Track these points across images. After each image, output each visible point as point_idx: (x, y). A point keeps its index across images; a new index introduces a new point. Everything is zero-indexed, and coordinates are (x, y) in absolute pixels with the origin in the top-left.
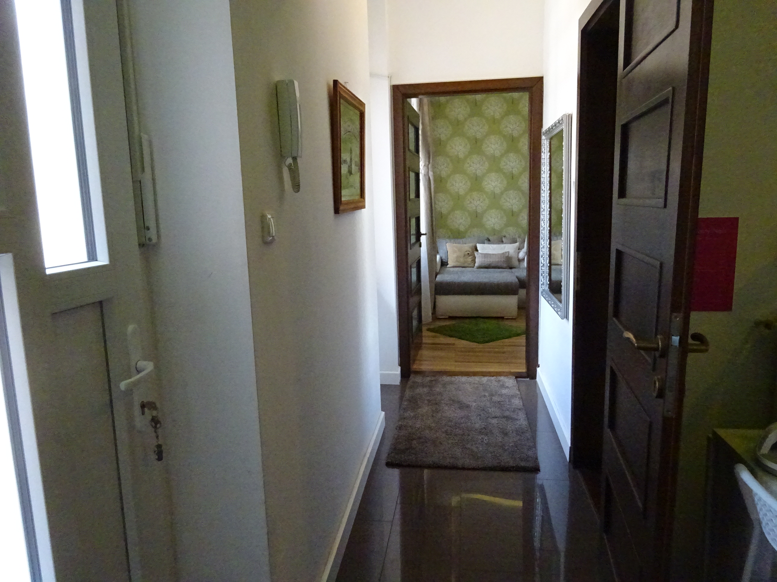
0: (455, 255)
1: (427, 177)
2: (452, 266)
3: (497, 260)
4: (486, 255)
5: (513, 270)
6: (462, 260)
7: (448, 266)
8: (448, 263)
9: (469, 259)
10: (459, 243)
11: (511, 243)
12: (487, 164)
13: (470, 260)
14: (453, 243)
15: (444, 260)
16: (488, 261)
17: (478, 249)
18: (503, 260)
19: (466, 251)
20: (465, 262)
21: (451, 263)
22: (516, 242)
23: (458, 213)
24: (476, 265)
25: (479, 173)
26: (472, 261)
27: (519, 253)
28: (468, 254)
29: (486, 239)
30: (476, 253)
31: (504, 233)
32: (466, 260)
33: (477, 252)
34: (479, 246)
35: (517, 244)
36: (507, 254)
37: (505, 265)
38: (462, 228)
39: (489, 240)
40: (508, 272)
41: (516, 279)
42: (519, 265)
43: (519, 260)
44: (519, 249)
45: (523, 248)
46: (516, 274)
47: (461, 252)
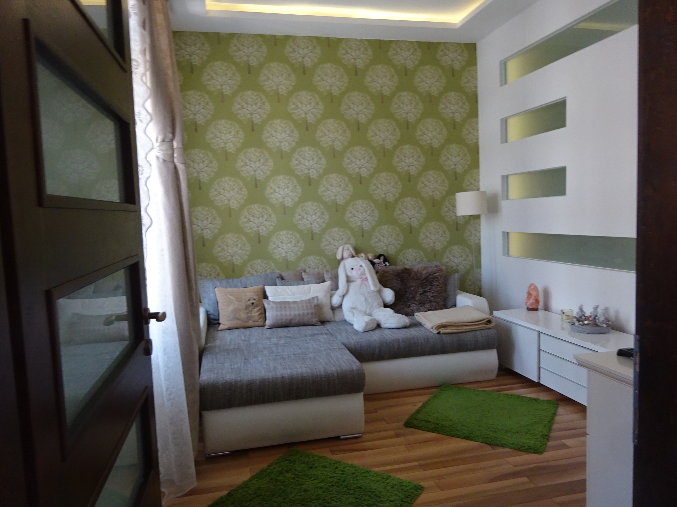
0: (231, 308)
1: (171, 166)
2: (227, 327)
3: (301, 312)
4: (283, 305)
5: (329, 326)
6: (243, 315)
7: (221, 327)
8: (221, 321)
9: (255, 313)
10: (235, 286)
11: (316, 283)
12: (271, 163)
13: (257, 314)
14: (226, 288)
15: (212, 316)
16: (287, 315)
17: (268, 294)
18: (310, 311)
19: (249, 300)
20: (249, 318)
21: (224, 322)
22: (324, 281)
23: (230, 238)
24: (268, 322)
25: (260, 176)
26: (261, 316)
27: (331, 296)
28: (253, 303)
29: (278, 277)
30: (265, 302)
31: (302, 265)
32: (249, 315)
33: (266, 300)
34: (269, 290)
35: (328, 283)
36: (316, 301)
37: (314, 320)
38: (238, 260)
39: (282, 278)
40: (325, 336)
41: (351, 355)
42: (334, 316)
43: (333, 309)
44: (331, 291)
45: (337, 288)
46: (339, 337)
47: (241, 301)
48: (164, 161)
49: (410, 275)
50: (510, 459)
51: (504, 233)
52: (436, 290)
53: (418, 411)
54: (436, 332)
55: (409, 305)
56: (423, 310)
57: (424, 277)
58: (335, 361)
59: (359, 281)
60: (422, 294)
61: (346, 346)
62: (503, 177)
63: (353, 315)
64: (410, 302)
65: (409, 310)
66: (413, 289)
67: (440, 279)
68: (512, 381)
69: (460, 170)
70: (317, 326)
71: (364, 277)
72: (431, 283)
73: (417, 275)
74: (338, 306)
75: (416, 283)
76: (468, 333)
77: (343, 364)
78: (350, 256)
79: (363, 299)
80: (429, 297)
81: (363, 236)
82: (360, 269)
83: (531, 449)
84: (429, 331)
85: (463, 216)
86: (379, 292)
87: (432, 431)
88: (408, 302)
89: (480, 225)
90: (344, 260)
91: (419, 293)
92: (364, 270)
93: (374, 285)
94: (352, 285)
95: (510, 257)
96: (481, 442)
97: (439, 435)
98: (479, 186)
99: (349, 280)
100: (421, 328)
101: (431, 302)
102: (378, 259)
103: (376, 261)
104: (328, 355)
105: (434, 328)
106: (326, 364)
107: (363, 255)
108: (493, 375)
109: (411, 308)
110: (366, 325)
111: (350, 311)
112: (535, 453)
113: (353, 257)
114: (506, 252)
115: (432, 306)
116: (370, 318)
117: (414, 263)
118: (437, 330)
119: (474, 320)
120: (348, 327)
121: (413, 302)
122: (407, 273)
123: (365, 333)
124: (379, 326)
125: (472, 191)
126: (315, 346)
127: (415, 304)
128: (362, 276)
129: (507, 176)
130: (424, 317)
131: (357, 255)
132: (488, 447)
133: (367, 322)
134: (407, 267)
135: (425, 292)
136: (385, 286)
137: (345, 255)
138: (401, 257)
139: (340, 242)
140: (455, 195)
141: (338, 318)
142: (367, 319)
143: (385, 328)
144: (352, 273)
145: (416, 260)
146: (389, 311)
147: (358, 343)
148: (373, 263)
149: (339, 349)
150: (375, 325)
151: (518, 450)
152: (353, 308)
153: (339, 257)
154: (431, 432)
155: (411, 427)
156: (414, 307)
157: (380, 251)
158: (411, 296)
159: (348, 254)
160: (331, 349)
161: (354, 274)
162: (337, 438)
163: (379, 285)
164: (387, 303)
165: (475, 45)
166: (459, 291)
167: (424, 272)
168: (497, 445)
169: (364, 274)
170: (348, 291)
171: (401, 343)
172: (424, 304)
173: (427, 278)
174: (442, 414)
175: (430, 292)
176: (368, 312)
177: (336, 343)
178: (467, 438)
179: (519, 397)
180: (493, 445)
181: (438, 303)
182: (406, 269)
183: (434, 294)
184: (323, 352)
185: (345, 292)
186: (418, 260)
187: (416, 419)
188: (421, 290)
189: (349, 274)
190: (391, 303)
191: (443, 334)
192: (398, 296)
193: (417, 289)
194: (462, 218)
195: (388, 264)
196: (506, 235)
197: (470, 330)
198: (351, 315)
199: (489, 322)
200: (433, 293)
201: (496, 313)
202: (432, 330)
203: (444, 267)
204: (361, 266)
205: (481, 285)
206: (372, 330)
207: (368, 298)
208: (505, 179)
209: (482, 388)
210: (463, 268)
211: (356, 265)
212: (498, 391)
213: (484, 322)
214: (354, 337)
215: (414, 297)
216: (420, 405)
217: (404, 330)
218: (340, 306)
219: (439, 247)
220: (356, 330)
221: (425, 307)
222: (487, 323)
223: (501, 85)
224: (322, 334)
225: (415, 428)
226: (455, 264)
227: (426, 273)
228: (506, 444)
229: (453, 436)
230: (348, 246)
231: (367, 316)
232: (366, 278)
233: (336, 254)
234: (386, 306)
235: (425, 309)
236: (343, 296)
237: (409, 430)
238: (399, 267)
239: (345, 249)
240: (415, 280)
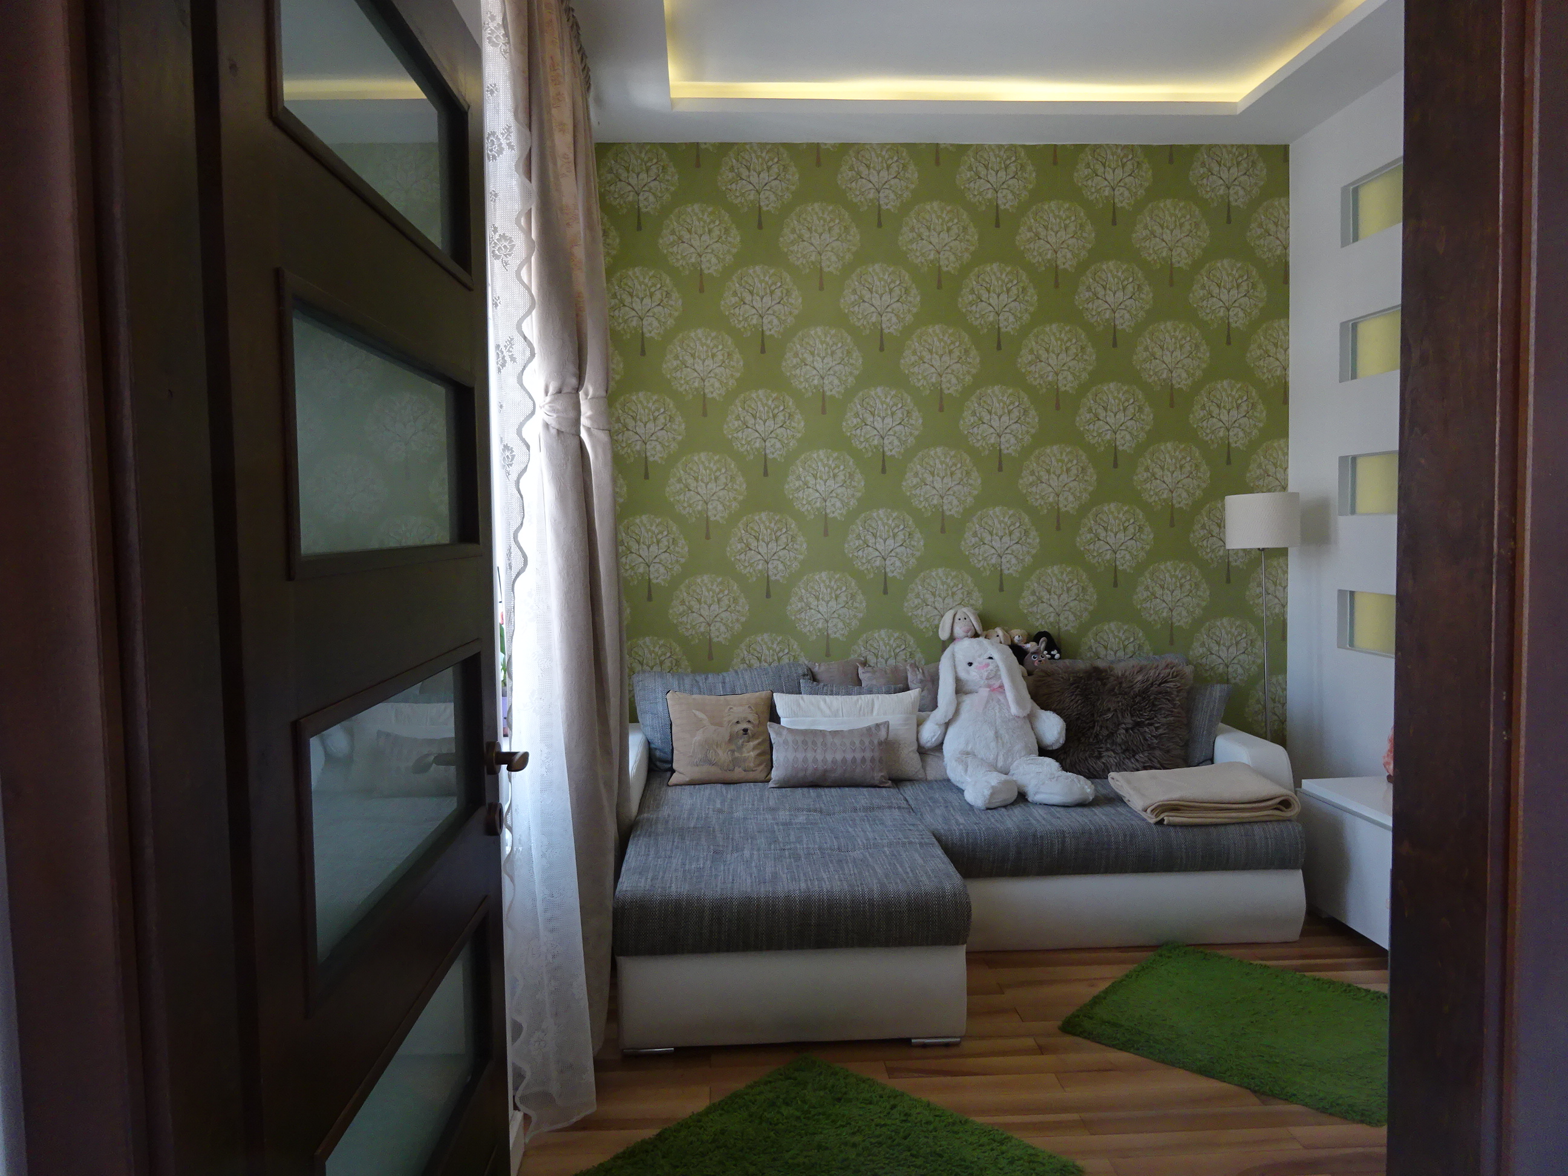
0: (699, 737)
2: (686, 779)
3: (849, 756)
4: (809, 737)
5: (909, 791)
6: (723, 756)
7: (675, 778)
8: (675, 766)
9: (750, 752)
10: (711, 692)
11: (888, 692)
12: (799, 423)
13: (753, 754)
14: (692, 693)
15: (658, 753)
16: (819, 759)
17: (780, 711)
18: (868, 755)
19: (738, 722)
20: (735, 762)
21: (683, 767)
22: (907, 688)
23: (706, 584)
24: (775, 774)
25: (775, 450)
26: (763, 758)
27: (920, 724)
28: (745, 731)
29: (804, 675)
30: (772, 729)
31: (859, 651)
32: (737, 754)
33: (775, 725)
34: (783, 702)
35: (913, 694)
36: (883, 733)
37: (878, 776)
38: (720, 634)
39: (814, 678)
40: (896, 812)
41: (946, 859)
42: (924, 767)
43: (923, 752)
44: (920, 711)
45: (934, 706)
46: (928, 818)
47: (720, 725)
48: (559, 432)
49: (1104, 684)
50: (1299, 1131)
51: (1341, 592)
52: (1164, 720)
53: (1096, 1000)
54: (1152, 820)
55: (1100, 753)
56: (1130, 765)
57: (1137, 690)
58: (909, 870)
59: (984, 692)
60: (1132, 729)
61: (939, 840)
62: (1343, 459)
63: (966, 770)
64: (1102, 745)
65: (1099, 765)
66: (1110, 715)
67: (1177, 696)
68: (1337, 949)
69: (1238, 439)
70: (884, 790)
71: (997, 684)
72: (1154, 705)
73: (1121, 683)
74: (935, 745)
75: (1118, 702)
76: (1232, 827)
77: (924, 878)
78: (969, 634)
79: (991, 734)
80: (1148, 736)
81: (1001, 589)
82: (987, 665)
83: (1354, 1112)
84: (1138, 816)
85: (1244, 550)
86: (1031, 718)
87: (1123, 1047)
88: (1097, 746)
89: (1286, 572)
90: (956, 642)
91: (1123, 726)
92: (997, 666)
93: (1019, 702)
94: (968, 701)
95: (1355, 650)
96: (1235, 1085)
97: (1139, 1059)
98: (1286, 480)
99: (961, 689)
100: (1121, 809)
101: (1151, 748)
102: (1034, 643)
103: (1030, 646)
104: (895, 856)
105: (1149, 810)
106: (887, 876)
107: (1000, 632)
108: (1294, 932)
109: (1103, 760)
110: (992, 795)
111: (959, 760)
112: (1362, 1122)
113: (976, 635)
114: (1348, 638)
115: (1153, 759)
116: (1004, 777)
117: (1120, 653)
118: (1157, 816)
119: (1246, 798)
120: (952, 797)
121: (1109, 746)
122: (1099, 679)
123: (989, 811)
124: (1022, 797)
125: (1269, 491)
126: (870, 835)
127: (1113, 751)
128: (992, 682)
129: (1354, 459)
130: (1128, 782)
131: (985, 632)
132: (1254, 1099)
133: (993, 787)
134: (1100, 664)
135: (1138, 724)
136: (1045, 707)
137: (959, 631)
138: (1089, 640)
139: (948, 600)
140: (1224, 499)
141: (932, 774)
142: (995, 779)
143: (1035, 804)
144: (968, 673)
145: (1125, 647)
146: (1050, 765)
147: (968, 833)
148: (1019, 652)
149: (921, 844)
150: (1014, 795)
151: (1323, 1111)
152: (968, 753)
153: (944, 635)
154: (1121, 1049)
155: (1074, 1034)
156: (1109, 757)
157: (1040, 625)
158: (1105, 732)
159: (966, 628)
160: (904, 844)
161: (972, 676)
162: (905, 1042)
163: (1029, 703)
164: (1048, 746)
165: (1286, 148)
166: (1221, 725)
167: (1140, 678)
168: (1275, 1096)
169: (996, 675)
170: (957, 712)
171: (1067, 840)
172: (1134, 754)
173: (1144, 692)
174: (1154, 1010)
175: (1151, 724)
176: (1000, 764)
177: (918, 830)
178: (1205, 1072)
179: (1349, 989)
180: (1264, 1093)
181: (1168, 751)
182: (1096, 670)
183: (1161, 731)
184: (886, 849)
185: (950, 716)
186: (1131, 648)
187: (1091, 1018)
188: (1129, 721)
189: (963, 675)
190: (1055, 747)
191: (1169, 825)
192: (1073, 731)
193: (1120, 715)
194: (1241, 554)
195: (1057, 656)
196: (1349, 599)
197: (1239, 821)
198: (960, 768)
199: (1286, 804)
200: (1157, 728)
201: (1307, 784)
202: (1144, 815)
203: (1188, 670)
204: (991, 658)
205: (1284, 714)
206: (1005, 807)
207: (1002, 732)
208: (1350, 464)
209: (1262, 959)
210: (1240, 671)
211: (980, 656)
212: (1297, 969)
213: (1276, 804)
214: (961, 820)
215: (1111, 735)
216: (1103, 986)
217: (1079, 810)
218: (939, 747)
219: (1182, 618)
220: (968, 804)
221: (1137, 760)
222: (1279, 806)
223: (1344, 243)
224: (890, 807)
225: (1085, 1038)
226: (1220, 661)
227: (1143, 682)
228: (1294, 1095)
229: (1173, 1064)
230: (965, 610)
231: (995, 774)
232: (1002, 687)
233: (937, 627)
234: (1043, 751)
235: (1137, 764)
236: (947, 725)
237: (1069, 1039)
238: (1081, 665)
239: (957, 617)
240: (1115, 695)
